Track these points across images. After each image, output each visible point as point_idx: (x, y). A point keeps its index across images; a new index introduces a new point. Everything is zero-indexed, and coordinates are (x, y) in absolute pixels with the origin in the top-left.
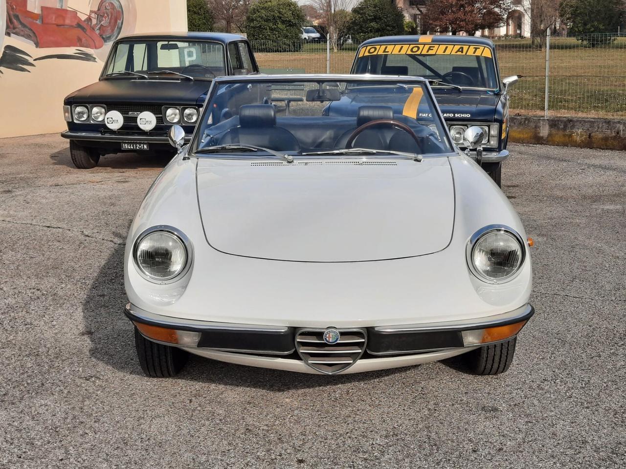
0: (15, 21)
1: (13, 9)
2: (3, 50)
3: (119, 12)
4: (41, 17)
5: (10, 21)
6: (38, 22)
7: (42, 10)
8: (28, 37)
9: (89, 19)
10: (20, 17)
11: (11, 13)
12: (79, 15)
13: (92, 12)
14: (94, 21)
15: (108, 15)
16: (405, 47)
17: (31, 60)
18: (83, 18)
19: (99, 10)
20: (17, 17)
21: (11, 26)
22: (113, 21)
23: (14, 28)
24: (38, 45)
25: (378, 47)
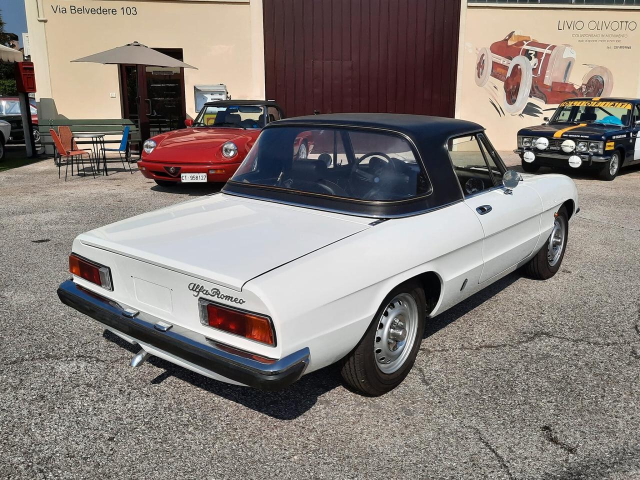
0: (535, 89)
1: (535, 83)
2: (526, 105)
3: (600, 84)
4: (552, 88)
5: (533, 89)
6: (549, 90)
7: (552, 84)
8: (542, 98)
9: (581, 89)
10: (539, 88)
11: (534, 85)
12: (575, 86)
13: (583, 84)
14: (584, 90)
15: (593, 87)
16: (584, 102)
17: (541, 111)
18: (577, 88)
19: (588, 83)
20: (537, 87)
21: (533, 92)
22: (596, 89)
23: (534, 93)
24: (546, 103)
25: (570, 102)
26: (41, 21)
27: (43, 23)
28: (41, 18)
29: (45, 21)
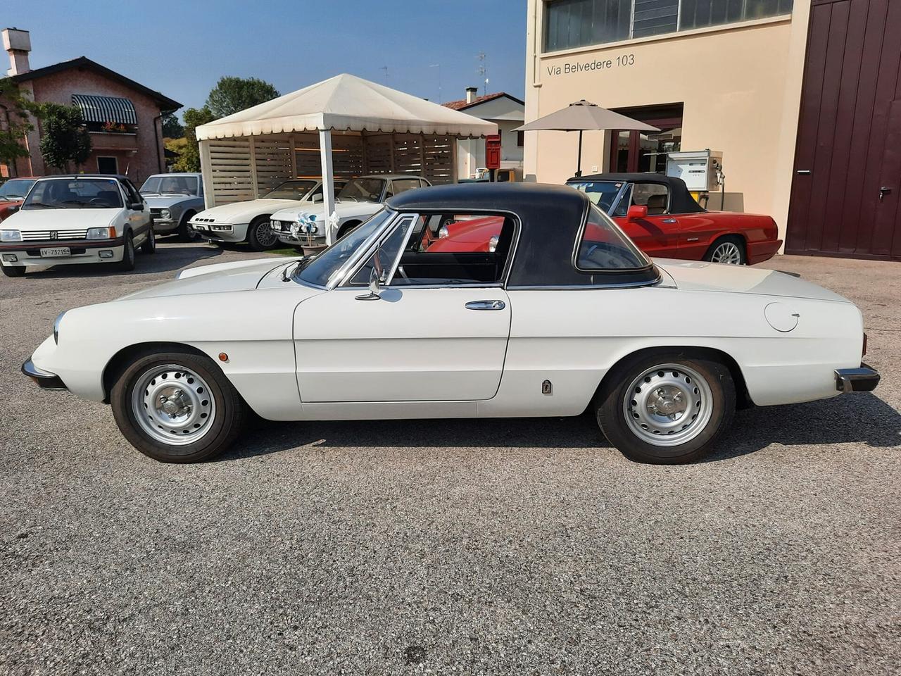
26: (535, 87)
27: (538, 88)
28: (537, 84)
29: (540, 86)
